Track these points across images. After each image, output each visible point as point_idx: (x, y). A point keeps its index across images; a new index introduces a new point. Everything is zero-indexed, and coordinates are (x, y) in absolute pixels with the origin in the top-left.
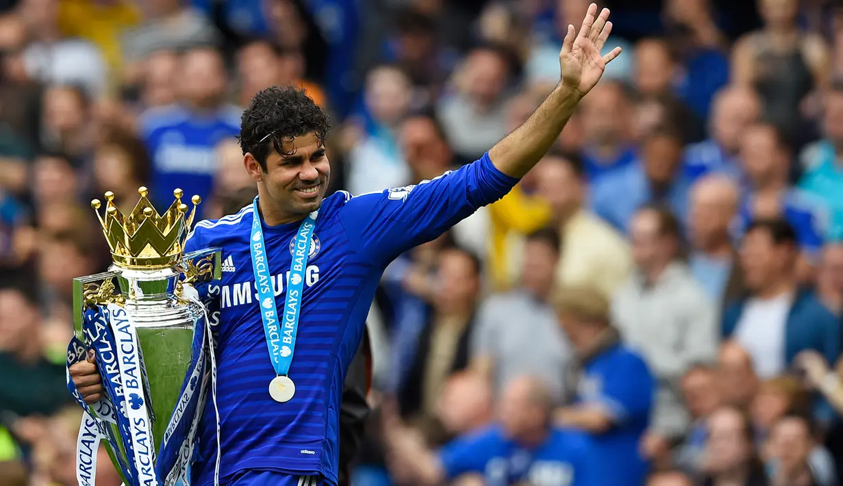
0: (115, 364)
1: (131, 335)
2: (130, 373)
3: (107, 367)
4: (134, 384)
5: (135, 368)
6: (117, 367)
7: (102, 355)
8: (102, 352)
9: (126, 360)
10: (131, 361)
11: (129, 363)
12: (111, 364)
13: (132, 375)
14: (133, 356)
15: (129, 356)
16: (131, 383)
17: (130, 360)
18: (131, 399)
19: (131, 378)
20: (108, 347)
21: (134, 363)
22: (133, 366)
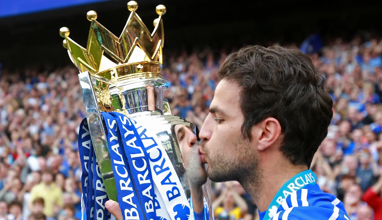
0: (147, 173)
1: (152, 138)
2: (167, 181)
3: (139, 176)
4: (176, 192)
5: (170, 174)
6: (150, 177)
7: (134, 161)
8: (134, 159)
9: (158, 169)
10: (164, 168)
11: (162, 171)
12: (143, 173)
13: (170, 183)
14: (164, 161)
15: (159, 163)
16: (172, 193)
17: (161, 167)
18: (176, 213)
19: (170, 187)
20: (141, 153)
21: (168, 169)
22: (167, 173)
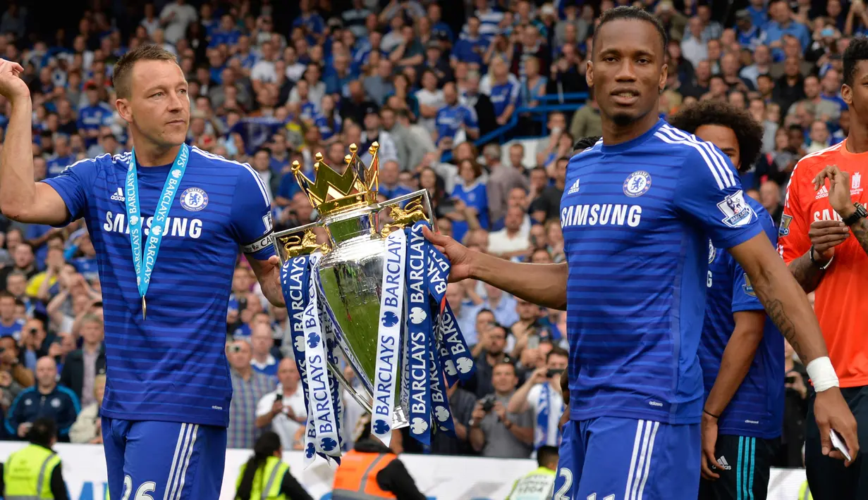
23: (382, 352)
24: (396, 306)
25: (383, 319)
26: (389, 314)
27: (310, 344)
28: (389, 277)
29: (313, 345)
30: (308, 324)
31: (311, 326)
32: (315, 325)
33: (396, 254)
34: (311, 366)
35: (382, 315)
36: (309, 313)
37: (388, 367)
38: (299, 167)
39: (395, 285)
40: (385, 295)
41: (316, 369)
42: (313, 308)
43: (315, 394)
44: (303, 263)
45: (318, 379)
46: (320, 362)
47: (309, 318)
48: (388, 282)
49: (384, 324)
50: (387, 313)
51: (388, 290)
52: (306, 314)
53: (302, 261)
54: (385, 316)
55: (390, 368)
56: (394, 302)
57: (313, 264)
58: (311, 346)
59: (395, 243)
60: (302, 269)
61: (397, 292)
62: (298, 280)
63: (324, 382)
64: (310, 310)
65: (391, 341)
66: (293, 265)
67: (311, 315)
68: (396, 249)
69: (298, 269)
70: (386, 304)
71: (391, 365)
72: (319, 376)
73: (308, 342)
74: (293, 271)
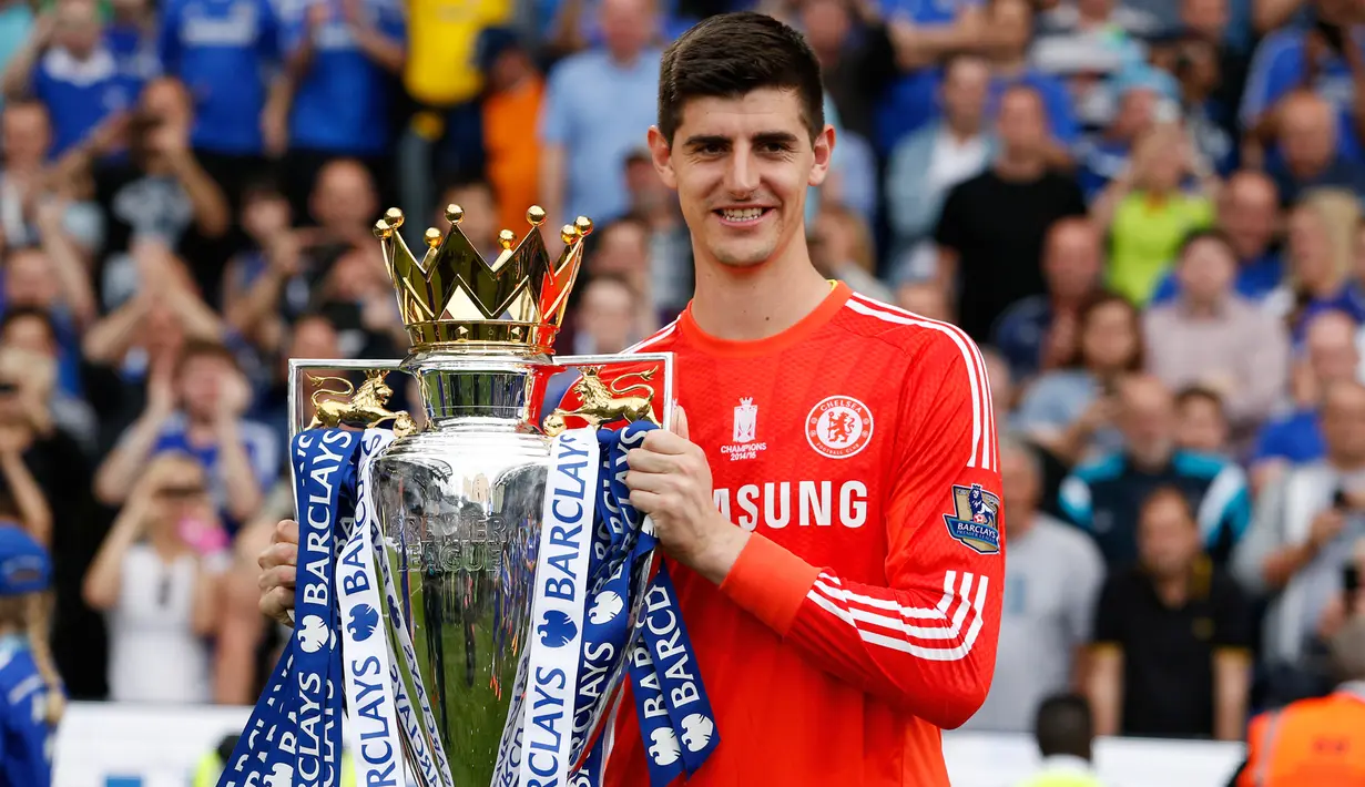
23: (537, 705)
24: (571, 597)
25: (541, 628)
26: (555, 618)
27: (353, 630)
28: (556, 529)
29: (362, 634)
30: (350, 585)
31: (357, 589)
32: (366, 587)
33: (575, 476)
34: (356, 682)
35: (538, 619)
36: (352, 559)
37: (551, 740)
38: (399, 224)
39: (569, 550)
40: (545, 572)
41: (369, 689)
42: (361, 547)
43: (364, 747)
44: (345, 446)
45: (372, 712)
46: (378, 672)
47: (352, 570)
48: (553, 541)
49: (544, 641)
50: (549, 615)
51: (552, 561)
52: (346, 561)
53: (344, 440)
54: (546, 622)
55: (555, 744)
56: (566, 589)
57: (368, 453)
58: (357, 638)
59: (573, 452)
60: (339, 458)
61: (573, 565)
62: (323, 482)
63: (384, 720)
64: (355, 553)
65: (557, 679)
66: (321, 446)
67: (356, 563)
68: (576, 466)
69: (329, 455)
70: (548, 594)
71: (558, 736)
72: (374, 705)
73: (350, 626)
74: (317, 460)
